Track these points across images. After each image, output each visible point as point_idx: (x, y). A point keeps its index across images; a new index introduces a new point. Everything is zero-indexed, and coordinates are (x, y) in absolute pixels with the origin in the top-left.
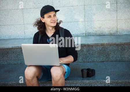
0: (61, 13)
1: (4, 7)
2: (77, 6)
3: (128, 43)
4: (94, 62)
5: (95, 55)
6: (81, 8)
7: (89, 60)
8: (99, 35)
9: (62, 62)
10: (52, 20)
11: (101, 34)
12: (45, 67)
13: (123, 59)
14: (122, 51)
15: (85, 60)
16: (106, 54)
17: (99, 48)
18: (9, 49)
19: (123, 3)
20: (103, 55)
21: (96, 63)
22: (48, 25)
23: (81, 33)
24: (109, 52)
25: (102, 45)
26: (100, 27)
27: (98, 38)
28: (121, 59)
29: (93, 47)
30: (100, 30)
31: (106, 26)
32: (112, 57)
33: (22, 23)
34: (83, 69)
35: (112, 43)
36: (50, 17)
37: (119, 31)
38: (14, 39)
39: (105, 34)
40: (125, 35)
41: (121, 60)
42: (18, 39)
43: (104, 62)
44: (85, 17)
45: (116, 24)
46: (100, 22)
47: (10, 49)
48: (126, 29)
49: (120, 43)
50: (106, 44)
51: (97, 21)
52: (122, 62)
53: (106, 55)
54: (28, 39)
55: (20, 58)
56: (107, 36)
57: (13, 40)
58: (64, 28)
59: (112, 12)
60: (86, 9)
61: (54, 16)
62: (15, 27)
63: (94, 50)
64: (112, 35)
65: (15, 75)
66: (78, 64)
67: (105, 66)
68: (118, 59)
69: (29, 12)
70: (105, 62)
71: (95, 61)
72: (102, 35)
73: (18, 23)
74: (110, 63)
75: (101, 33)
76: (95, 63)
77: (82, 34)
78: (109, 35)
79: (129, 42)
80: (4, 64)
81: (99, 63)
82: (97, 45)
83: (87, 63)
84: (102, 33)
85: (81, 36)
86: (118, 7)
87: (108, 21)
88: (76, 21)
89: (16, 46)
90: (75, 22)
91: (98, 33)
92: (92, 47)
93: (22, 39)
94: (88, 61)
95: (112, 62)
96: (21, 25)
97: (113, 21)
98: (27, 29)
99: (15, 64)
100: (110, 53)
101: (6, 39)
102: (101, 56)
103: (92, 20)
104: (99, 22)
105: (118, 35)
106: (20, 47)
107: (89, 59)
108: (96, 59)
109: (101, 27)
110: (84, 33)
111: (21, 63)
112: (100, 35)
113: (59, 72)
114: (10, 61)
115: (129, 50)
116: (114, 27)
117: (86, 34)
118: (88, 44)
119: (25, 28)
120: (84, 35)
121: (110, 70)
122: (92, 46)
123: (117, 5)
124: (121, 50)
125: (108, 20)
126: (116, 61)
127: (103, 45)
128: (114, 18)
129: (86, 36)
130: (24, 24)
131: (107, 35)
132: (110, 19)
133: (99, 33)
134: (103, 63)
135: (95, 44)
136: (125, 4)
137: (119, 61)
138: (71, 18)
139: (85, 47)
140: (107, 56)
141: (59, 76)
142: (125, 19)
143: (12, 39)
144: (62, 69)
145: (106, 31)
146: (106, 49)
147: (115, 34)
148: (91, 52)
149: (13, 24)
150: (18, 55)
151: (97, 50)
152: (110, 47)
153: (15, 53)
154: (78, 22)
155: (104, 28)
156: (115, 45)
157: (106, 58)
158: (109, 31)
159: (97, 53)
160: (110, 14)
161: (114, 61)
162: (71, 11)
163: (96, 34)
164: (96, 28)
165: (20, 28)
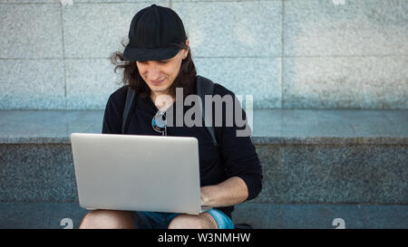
0: (198, 24)
4: (318, 202)
5: (322, 179)
6: (272, 9)
7: (294, 196)
8: (336, 106)
9: (206, 199)
11: (346, 105)
15: (282, 196)
16: (367, 177)
17: (340, 155)
20: (354, 181)
21: (327, 207)
23: (266, 96)
24: (380, 169)
25: (351, 145)
26: (342, 81)
27: (333, 117)
29: (317, 148)
30: (341, 88)
31: (365, 77)
32: (392, 187)
33: (58, 52)
35: (394, 140)
38: (21, 110)
39: (361, 105)
42: (37, 110)
43: (356, 203)
44: (283, 40)
46: (343, 61)
47: (8, 146)
50: (370, 140)
51: (332, 59)
53: (367, 182)
54: (76, 110)
55: (47, 179)
56: (368, 113)
57: (18, 112)
59: (394, 26)
60: (287, 12)
62: (27, 65)
63: (320, 162)
64: (389, 110)
66: (255, 210)
69: (83, 14)
70: (359, 206)
71: (322, 200)
72: (349, 109)
73: (41, 53)
74: (381, 208)
75: (345, 102)
76: (319, 206)
77: (271, 101)
78: (377, 109)
81: (339, 208)
82: (331, 144)
83: (291, 206)
84: (348, 99)
85: (268, 109)
87: (374, 59)
88: (250, 55)
89: (35, 136)
90: (246, 59)
91: (334, 98)
92: (312, 151)
93: (52, 110)
94: (292, 199)
95: (389, 207)
96: (54, 61)
97: (395, 60)
98: (75, 77)
99: (27, 201)
100: (384, 175)
102: (343, 182)
103: (309, 52)
104: (339, 60)
106: (49, 141)
107: (297, 191)
108: (323, 192)
109: (345, 77)
110: (277, 99)
111: (52, 200)
112: (339, 108)
114: (7, 191)
116: (400, 81)
117: (283, 102)
118: (294, 139)
119: (68, 74)
120: (278, 105)
122: (311, 147)
125: (376, 56)
127: (357, 144)
128: (400, 47)
129: (284, 108)
130: (64, 58)
131: (370, 109)
132: (385, 53)
133: (337, 99)
134: (354, 206)
135: (322, 138)
138: (234, 43)
139: (282, 150)
140: (371, 184)
143: (14, 110)
144: (206, 226)
145: (366, 93)
146: (365, 158)
147: (401, 107)
148: (307, 169)
149: (19, 56)
150: (41, 168)
151: (329, 162)
152: (383, 152)
153: (29, 161)
154: (256, 57)
155: (358, 85)
156: (402, 145)
157: (366, 192)
158: (379, 96)
159: (329, 172)
160: (386, 34)
161: (397, 204)
162: (235, 18)
163: (322, 103)
164: (325, 83)
165: (47, 71)
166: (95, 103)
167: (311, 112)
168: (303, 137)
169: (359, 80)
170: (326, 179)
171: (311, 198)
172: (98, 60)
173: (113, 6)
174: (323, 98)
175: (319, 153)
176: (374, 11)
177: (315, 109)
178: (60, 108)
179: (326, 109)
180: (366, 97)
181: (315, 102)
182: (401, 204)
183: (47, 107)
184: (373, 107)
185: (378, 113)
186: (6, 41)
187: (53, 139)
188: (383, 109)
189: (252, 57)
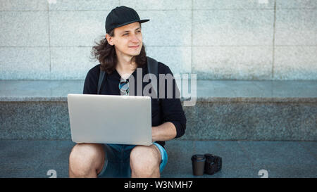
1: (4, 5)
2: (176, 9)
3: (312, 99)
4: (215, 140)
5: (217, 124)
6: (185, 15)
7: (202, 135)
8: (222, 78)
10: (131, 41)
11: (228, 77)
12: (111, 147)
13: (295, 134)
14: (293, 117)
15: (194, 135)
16: (244, 123)
17: (227, 109)
18: (17, 102)
19: (294, 8)
20: (235, 126)
21: (220, 143)
22: (122, 53)
24: (254, 118)
25: (234, 102)
26: (226, 62)
27: (222, 85)
28: (289, 134)
29: (214, 105)
30: (225, 66)
31: (240, 59)
32: (263, 130)
33: (46, 43)
34: (195, 156)
35: (264, 99)
36: (127, 33)
37: (278, 71)
38: (23, 80)
40: (294, 80)
41: (289, 139)
42: (33, 80)
43: (237, 140)
44: (192, 36)
45: (270, 56)
46: (227, 49)
47: (19, 103)
48: (300, 67)
49: (288, 98)
50: (247, 99)
51: (220, 48)
52: (292, 142)
53: (244, 126)
54: (57, 80)
55: (41, 125)
56: (242, 82)
57: (22, 82)
58: (158, 61)
59: (260, 27)
60: (195, 18)
61: (136, 33)
62: (27, 51)
63: (216, 113)
64: (258, 81)
65: (34, 164)
66: (177, 144)
67: (242, 151)
68: (280, 135)
69: (63, 18)
70: (239, 142)
71: (217, 138)
72: (230, 80)
73: (36, 43)
74: (255, 143)
75: (228, 75)
76: (216, 142)
78: (248, 80)
79: (315, 98)
80: (3, 137)
81: (227, 143)
82: (222, 102)
83: (200, 142)
84: (230, 73)
86: (277, 16)
87: (245, 48)
90: (169, 48)
91: (221, 73)
92: (211, 106)
93: (42, 80)
94: (200, 137)
95: (261, 142)
96: (43, 48)
97: (262, 49)
98: (57, 58)
99: (29, 139)
100: (257, 122)
101: (6, 80)
102: (229, 127)
103: (207, 43)
104: (224, 49)
105: (275, 81)
106: (43, 100)
107: (203, 132)
108: (218, 133)
109: (228, 60)
111: (44, 138)
112: (224, 80)
113: (151, 160)
114: (18, 132)
115: (313, 116)
116: (265, 62)
118: (202, 99)
119: (52, 57)
121: (258, 159)
122: (211, 103)
123: (275, 12)
124: (290, 114)
125: (247, 46)
126: (274, 140)
127: (237, 102)
128: (265, 40)
130: (50, 47)
131: (243, 80)
133: (223, 74)
134: (235, 142)
136: (298, 10)
137: (282, 140)
138: (161, 37)
140: (248, 127)
141: (150, 170)
142: (297, 46)
143: (19, 80)
144: (155, 152)
145: (240, 70)
146: (243, 111)
147: (267, 79)
148: (209, 118)
149: (23, 45)
150: (38, 117)
151: (221, 113)
152: (256, 107)
153: (31, 112)
154: (175, 46)
155: (235, 64)
156: (271, 103)
157: (244, 133)
158: (250, 71)
159: (221, 120)
160: (254, 32)
161: (267, 140)
162: (161, 21)
163: (215, 76)
164: (216, 63)
165: (39, 54)
166: (70, 76)
167: (209, 82)
168: (207, 97)
169: (235, 61)
170: (219, 124)
171: (211, 137)
172: (72, 48)
173: (82, 13)
174: (215, 73)
175: (216, 108)
176: (245, 18)
177: (211, 80)
178: (47, 79)
179: (216, 80)
180: (240, 72)
181: (211, 75)
182: (270, 140)
183: (39, 78)
184: (246, 78)
185: (250, 82)
186: (15, 35)
187: (45, 99)
188: (252, 80)
189: (172, 46)
